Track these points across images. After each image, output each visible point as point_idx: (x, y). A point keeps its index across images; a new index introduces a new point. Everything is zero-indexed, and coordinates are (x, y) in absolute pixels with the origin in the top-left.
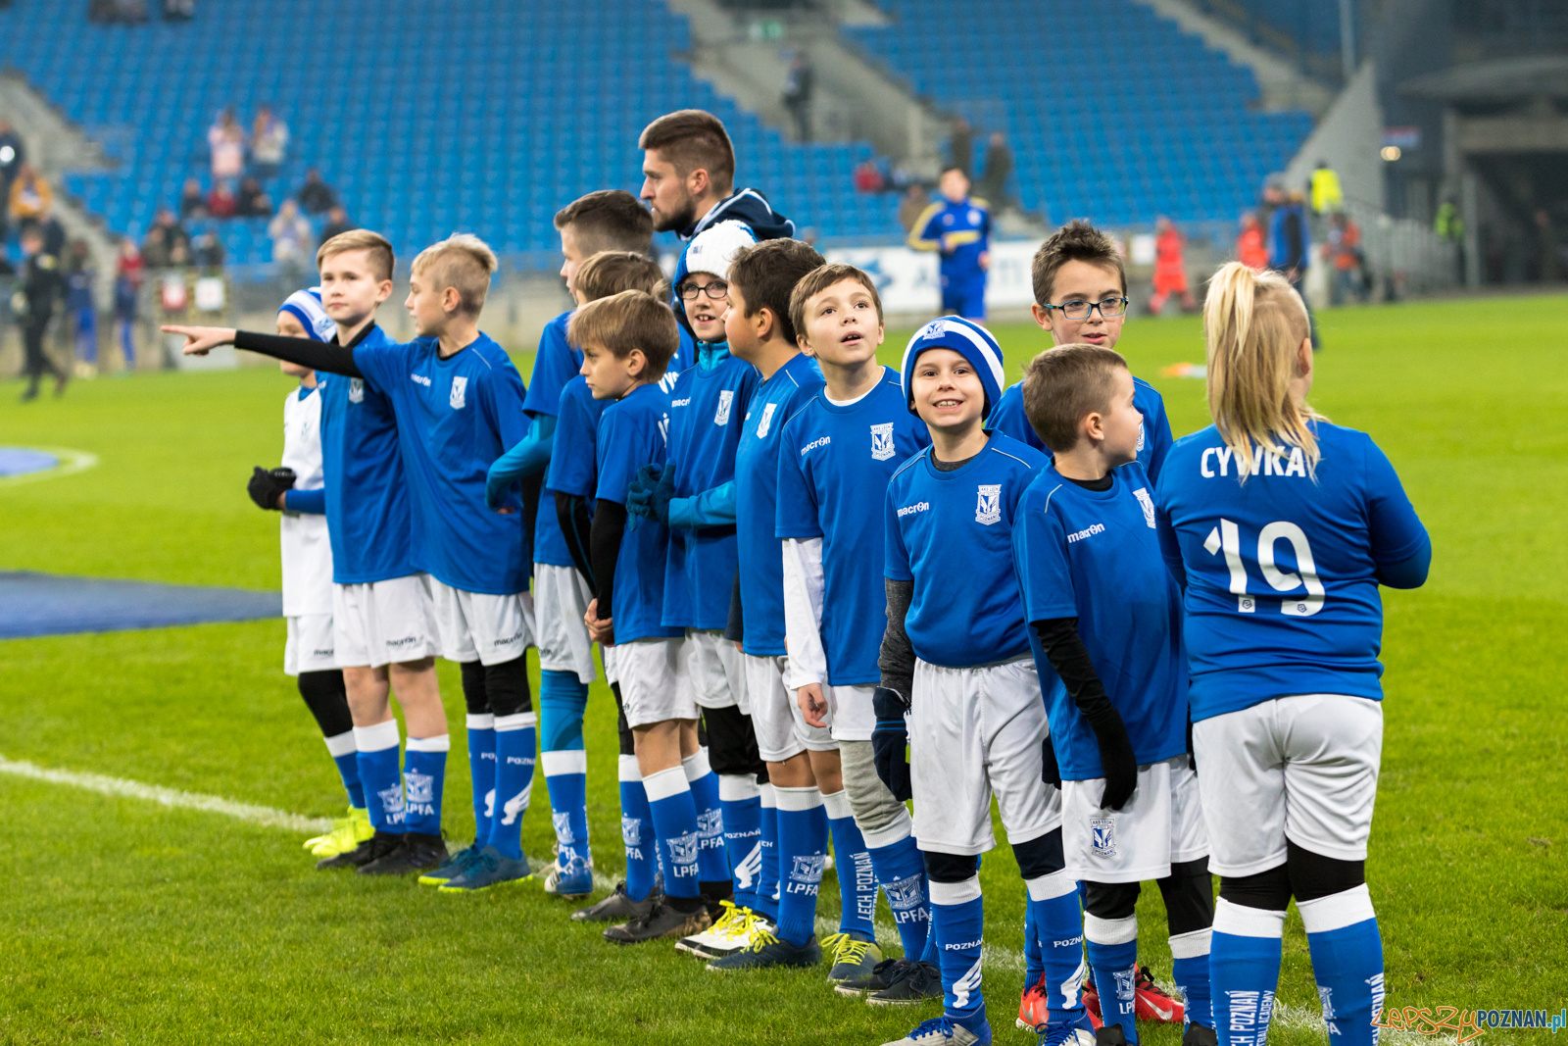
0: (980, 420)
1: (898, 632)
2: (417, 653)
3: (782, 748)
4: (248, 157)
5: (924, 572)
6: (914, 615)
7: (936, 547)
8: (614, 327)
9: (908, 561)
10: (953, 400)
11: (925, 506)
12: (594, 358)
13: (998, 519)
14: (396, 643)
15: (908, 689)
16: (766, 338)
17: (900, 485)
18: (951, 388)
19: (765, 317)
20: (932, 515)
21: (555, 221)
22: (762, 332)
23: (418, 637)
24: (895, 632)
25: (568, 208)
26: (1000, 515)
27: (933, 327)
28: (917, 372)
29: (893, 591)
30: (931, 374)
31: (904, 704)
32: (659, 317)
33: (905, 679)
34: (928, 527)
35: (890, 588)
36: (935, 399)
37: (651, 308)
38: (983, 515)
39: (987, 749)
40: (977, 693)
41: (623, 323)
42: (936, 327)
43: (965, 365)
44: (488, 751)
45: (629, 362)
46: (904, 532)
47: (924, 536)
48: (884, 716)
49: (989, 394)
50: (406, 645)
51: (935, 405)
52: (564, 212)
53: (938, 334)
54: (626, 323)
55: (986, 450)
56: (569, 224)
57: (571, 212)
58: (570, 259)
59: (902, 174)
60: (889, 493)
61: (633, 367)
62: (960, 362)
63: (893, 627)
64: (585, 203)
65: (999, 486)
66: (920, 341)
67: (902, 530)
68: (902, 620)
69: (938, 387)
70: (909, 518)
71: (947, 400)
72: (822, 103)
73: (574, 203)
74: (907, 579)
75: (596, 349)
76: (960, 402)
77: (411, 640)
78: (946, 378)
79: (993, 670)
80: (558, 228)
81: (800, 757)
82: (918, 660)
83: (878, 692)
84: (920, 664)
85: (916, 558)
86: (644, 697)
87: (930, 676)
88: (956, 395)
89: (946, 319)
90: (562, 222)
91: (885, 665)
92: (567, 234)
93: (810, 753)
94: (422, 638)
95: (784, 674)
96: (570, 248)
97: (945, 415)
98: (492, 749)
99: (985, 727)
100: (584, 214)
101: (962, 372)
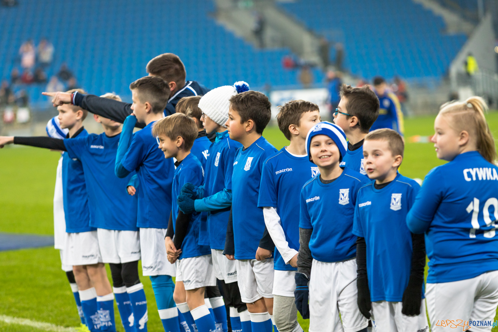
0: (339, 162)
1: (305, 250)
2: (95, 261)
3: (252, 297)
4: (37, 59)
5: (318, 225)
6: (312, 242)
7: (323, 215)
8: (171, 128)
9: (310, 221)
10: (327, 155)
11: (317, 198)
12: (163, 141)
13: (348, 202)
14: (86, 257)
15: (309, 273)
16: (250, 132)
17: (307, 190)
18: (326, 151)
19: (250, 123)
20: (321, 201)
21: (130, 87)
22: (248, 129)
23: (95, 255)
24: (303, 250)
25: (136, 82)
26: (349, 201)
27: (317, 126)
28: (312, 145)
29: (303, 233)
30: (318, 145)
31: (307, 279)
32: (188, 123)
33: (308, 268)
34: (319, 206)
35: (302, 232)
36: (320, 156)
37: (185, 120)
38: (342, 201)
39: (339, 295)
40: (338, 272)
41: (173, 126)
42: (318, 126)
43: (331, 141)
44: (126, 301)
45: (177, 142)
46: (309, 208)
47: (318, 210)
48: (300, 284)
49: (341, 152)
50: (90, 258)
51: (320, 158)
52: (134, 83)
53: (319, 129)
54: (175, 126)
55: (342, 175)
56: (136, 88)
57: (137, 84)
58: (135, 103)
59: (303, 60)
60: (302, 193)
61: (179, 143)
62: (328, 140)
63: (303, 248)
64: (143, 80)
65: (348, 189)
66: (312, 133)
67: (308, 208)
68: (308, 245)
69: (321, 151)
70: (311, 203)
71: (324, 156)
72: (269, 33)
73: (138, 80)
74: (309, 228)
75: (163, 137)
76: (330, 156)
77: (92, 256)
78: (323, 147)
79: (345, 263)
80: (131, 90)
81: (260, 300)
82: (314, 260)
83: (297, 275)
84: (315, 262)
85: (314, 220)
86: (197, 277)
87: (319, 266)
88: (329, 154)
89: (322, 123)
90: (133, 87)
91: (300, 263)
92: (135, 93)
93: (265, 299)
94: (97, 255)
95: (253, 267)
96: (136, 98)
97: (324, 162)
98: (128, 300)
99: (339, 287)
100: (142, 85)
101: (330, 144)
